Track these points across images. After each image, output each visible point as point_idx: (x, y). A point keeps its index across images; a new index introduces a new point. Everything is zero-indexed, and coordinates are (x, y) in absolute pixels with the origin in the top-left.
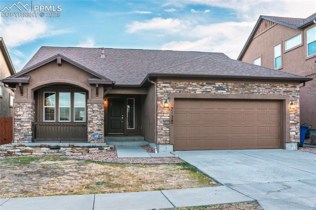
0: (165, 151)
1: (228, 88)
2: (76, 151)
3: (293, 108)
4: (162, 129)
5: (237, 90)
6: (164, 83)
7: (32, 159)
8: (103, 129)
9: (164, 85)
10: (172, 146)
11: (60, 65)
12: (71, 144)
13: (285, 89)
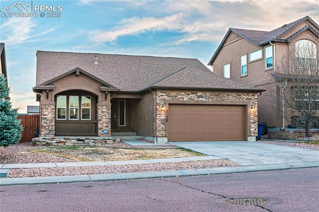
0: (162, 141)
1: (206, 97)
2: (97, 142)
3: (253, 111)
4: (160, 126)
5: (212, 98)
6: (161, 93)
8: (110, 126)
10: (167, 138)
11: (78, 76)
13: (247, 97)
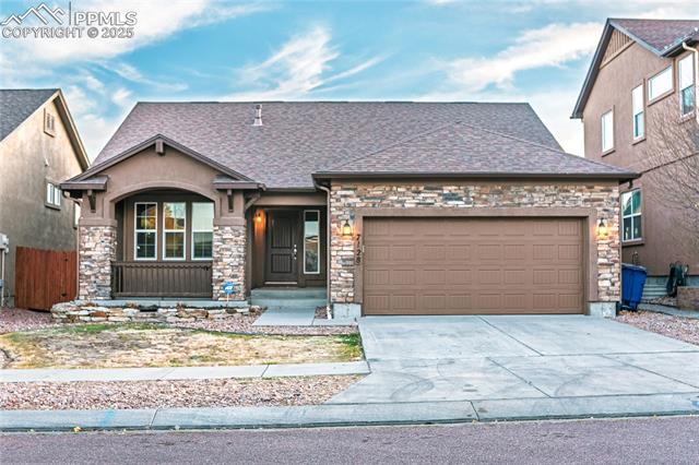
0: (347, 315)
1: (467, 196)
2: (184, 314)
3: (606, 233)
4: (338, 273)
5: (486, 200)
6: (343, 189)
7: (106, 327)
8: (242, 274)
9: (344, 193)
10: (359, 306)
11: (161, 154)
12: (181, 303)
13: (587, 195)
